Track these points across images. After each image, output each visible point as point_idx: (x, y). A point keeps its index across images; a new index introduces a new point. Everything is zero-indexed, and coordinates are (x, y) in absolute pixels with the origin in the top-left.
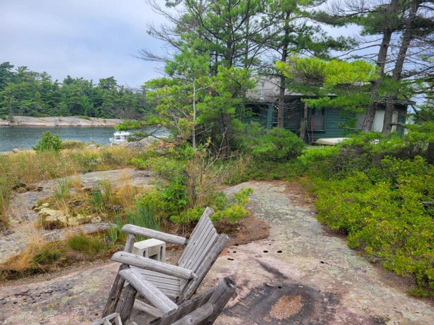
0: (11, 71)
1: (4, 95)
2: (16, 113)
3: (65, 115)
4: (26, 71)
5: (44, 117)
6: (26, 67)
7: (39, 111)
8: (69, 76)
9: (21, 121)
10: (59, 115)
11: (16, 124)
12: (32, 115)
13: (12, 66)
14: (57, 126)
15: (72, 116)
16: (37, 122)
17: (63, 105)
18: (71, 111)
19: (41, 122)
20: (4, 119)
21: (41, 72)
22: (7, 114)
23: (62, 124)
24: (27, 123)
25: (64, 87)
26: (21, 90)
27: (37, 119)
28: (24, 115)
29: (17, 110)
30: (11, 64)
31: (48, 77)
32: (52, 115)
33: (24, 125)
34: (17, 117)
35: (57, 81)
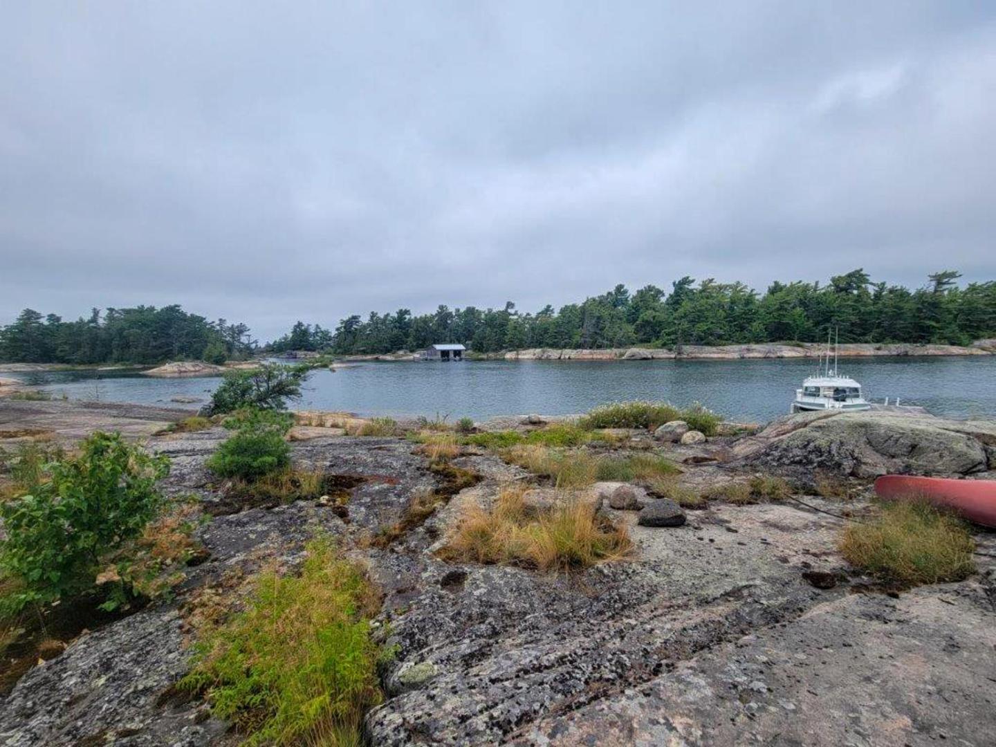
0: (690, 287)
1: (674, 319)
2: (687, 342)
3: (758, 340)
4: (713, 284)
5: (724, 345)
6: (712, 279)
7: (720, 337)
8: (776, 283)
9: (691, 353)
10: (749, 342)
11: (685, 356)
12: (708, 344)
13: (693, 281)
14: (743, 358)
15: (771, 341)
16: (714, 353)
17: (756, 326)
18: (771, 334)
19: (719, 353)
20: (670, 350)
21: (732, 282)
22: (675, 344)
23: (751, 355)
24: (699, 355)
25: (765, 299)
26: (699, 311)
27: (714, 349)
28: (696, 345)
29: (687, 338)
30: (691, 279)
31: (742, 289)
32: (738, 343)
33: (696, 358)
34: (688, 347)
35: (752, 291)
